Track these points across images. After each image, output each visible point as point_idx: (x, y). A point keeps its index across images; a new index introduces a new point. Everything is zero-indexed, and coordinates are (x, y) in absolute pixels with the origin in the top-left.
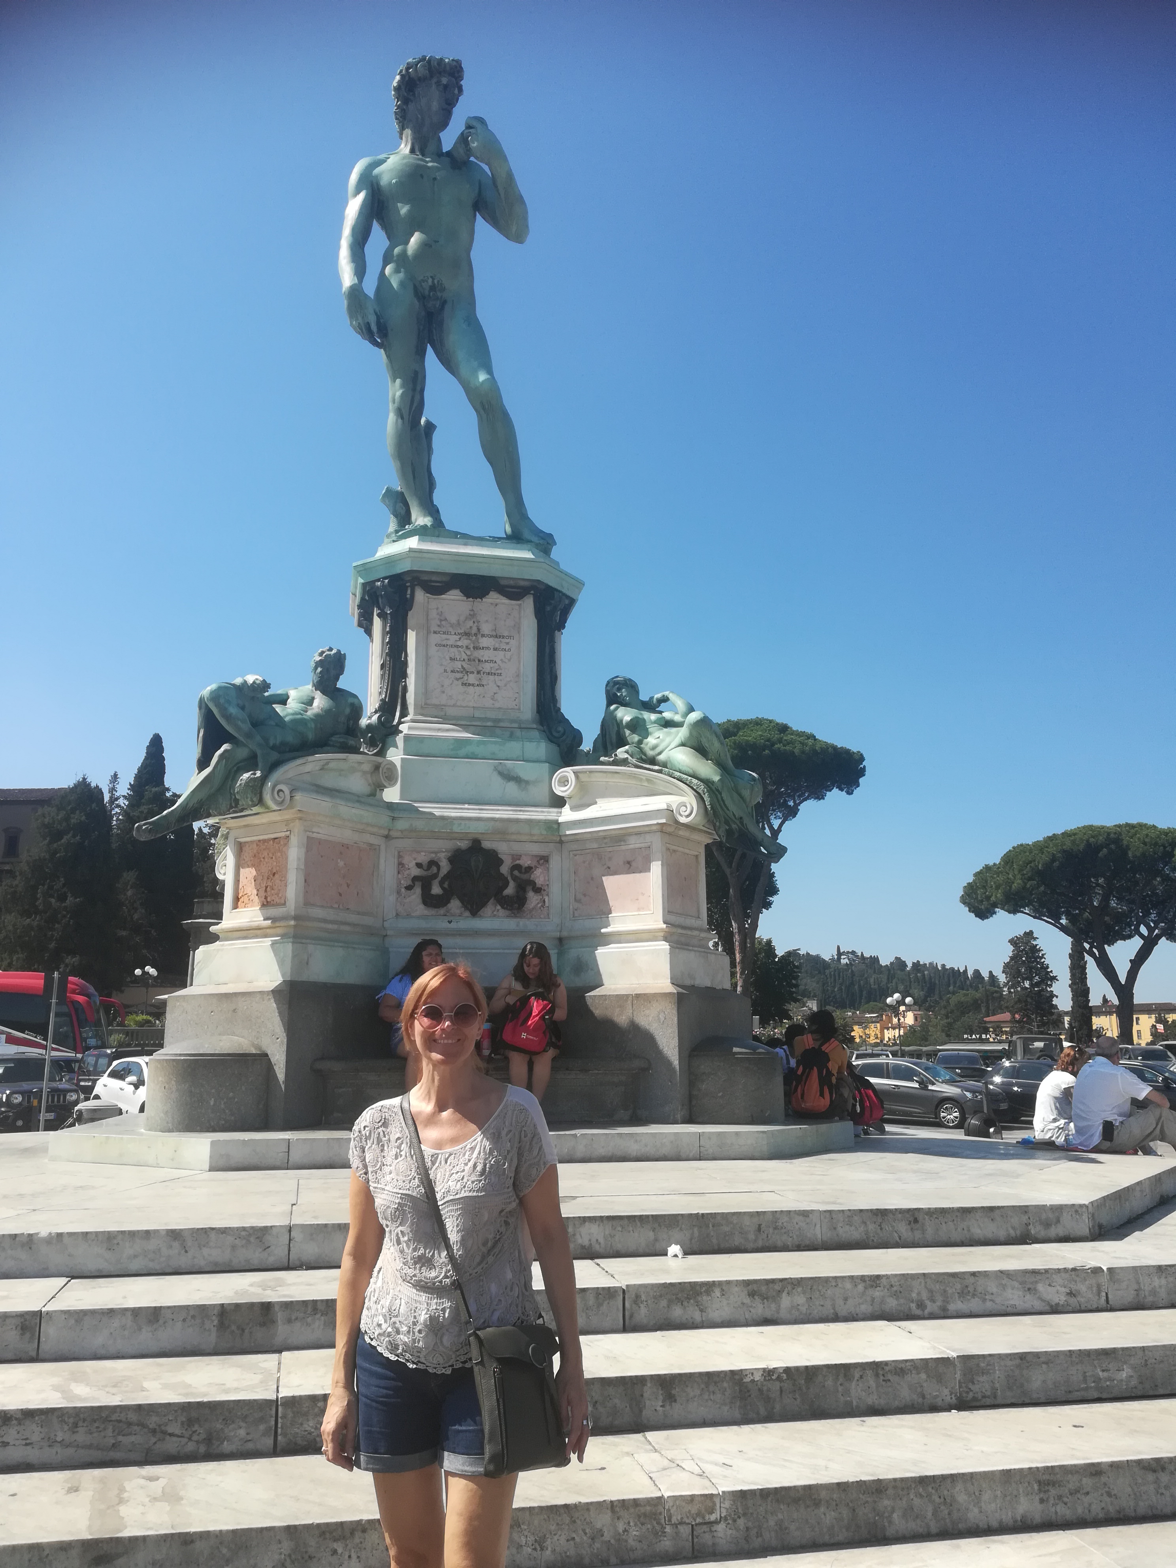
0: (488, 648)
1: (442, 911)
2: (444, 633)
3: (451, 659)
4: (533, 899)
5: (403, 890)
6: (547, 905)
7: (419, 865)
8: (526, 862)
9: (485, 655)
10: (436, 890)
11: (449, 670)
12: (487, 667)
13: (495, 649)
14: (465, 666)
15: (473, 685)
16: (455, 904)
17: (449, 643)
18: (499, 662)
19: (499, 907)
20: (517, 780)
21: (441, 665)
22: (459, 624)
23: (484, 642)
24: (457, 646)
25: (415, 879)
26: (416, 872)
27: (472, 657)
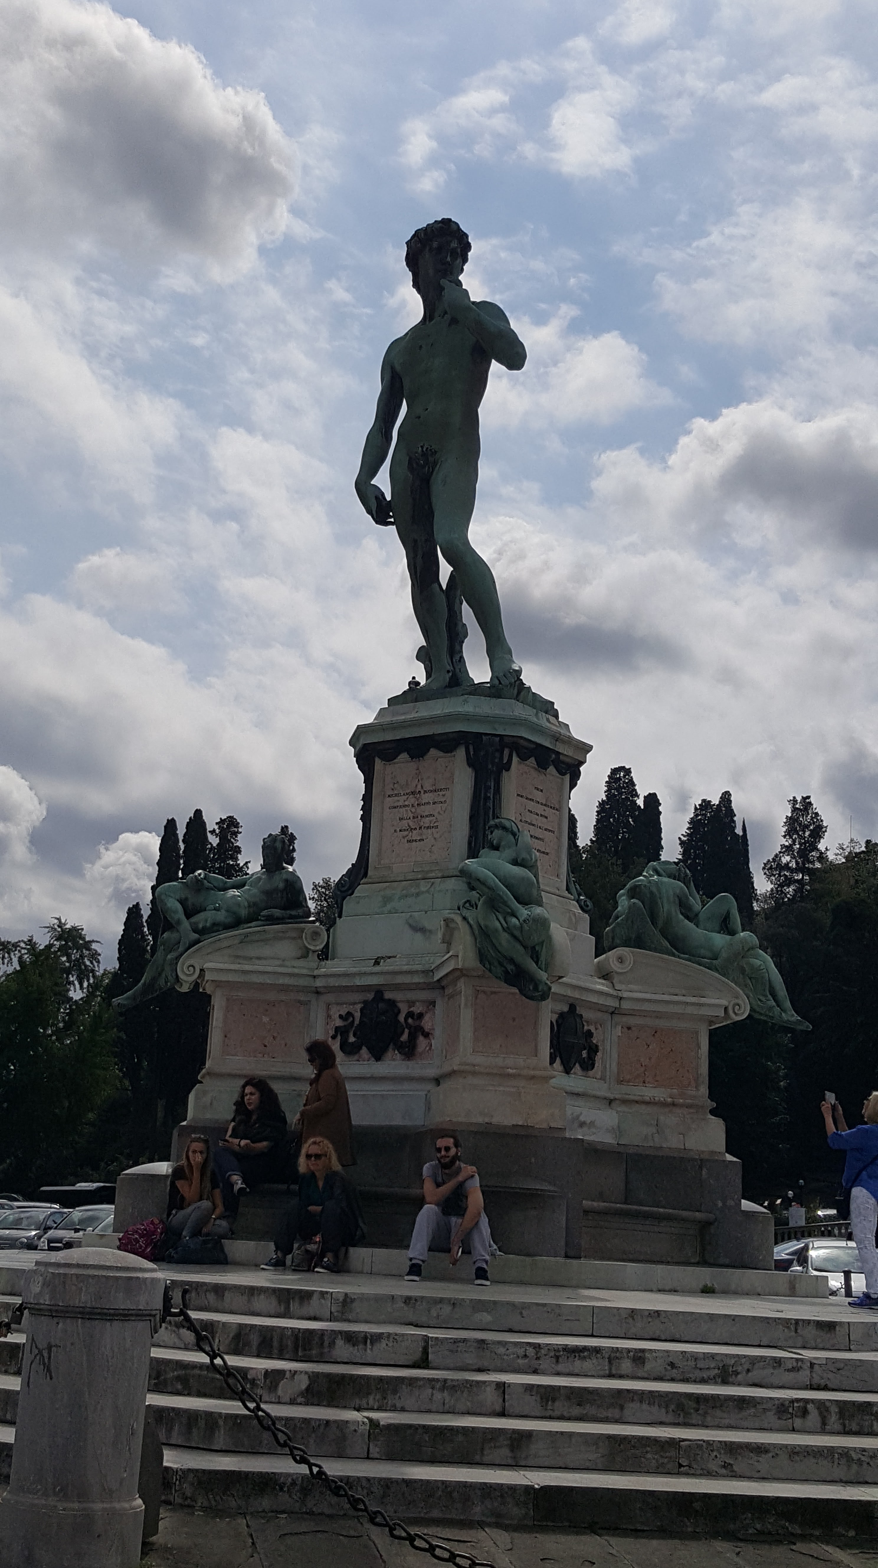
0: (428, 803)
1: (356, 1057)
2: (396, 795)
3: (401, 819)
4: (422, 1041)
5: (330, 1039)
6: (433, 1048)
7: (341, 1017)
8: (417, 1009)
9: (426, 810)
10: (352, 1039)
11: (398, 830)
12: (426, 821)
13: (434, 803)
14: (411, 824)
15: (416, 841)
16: (364, 1051)
17: (400, 803)
18: (436, 814)
19: (396, 1052)
20: (422, 930)
21: (393, 826)
22: (407, 784)
23: (426, 798)
24: (405, 806)
25: (337, 1029)
26: (339, 1023)
27: (416, 816)
